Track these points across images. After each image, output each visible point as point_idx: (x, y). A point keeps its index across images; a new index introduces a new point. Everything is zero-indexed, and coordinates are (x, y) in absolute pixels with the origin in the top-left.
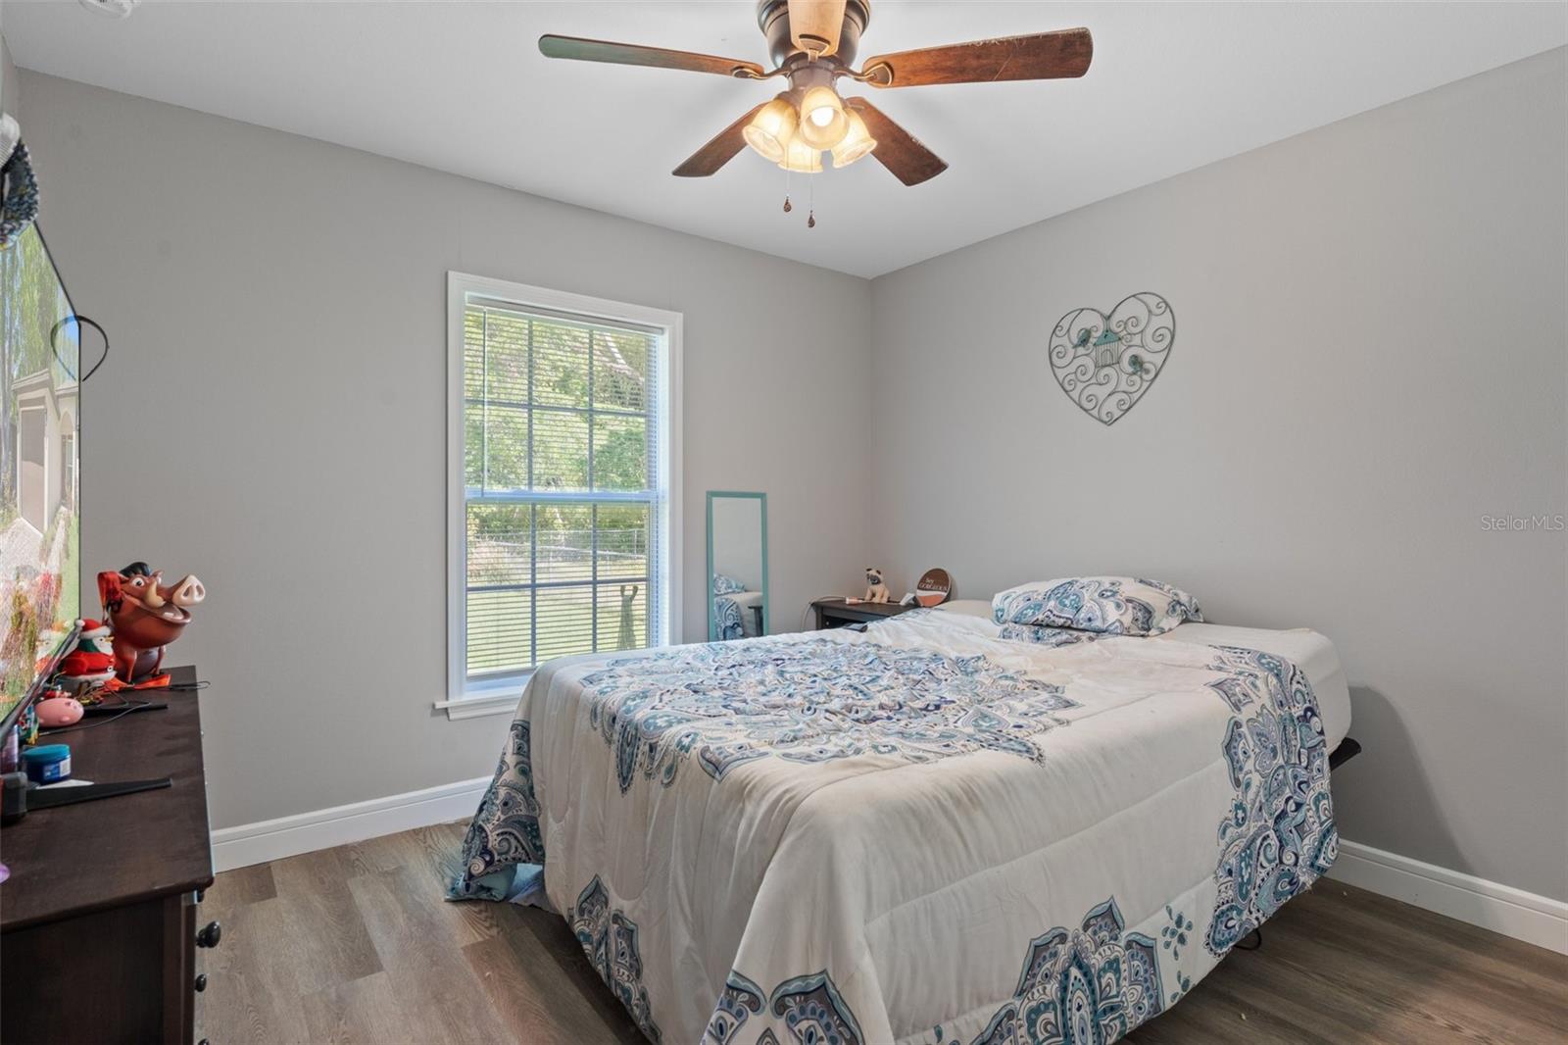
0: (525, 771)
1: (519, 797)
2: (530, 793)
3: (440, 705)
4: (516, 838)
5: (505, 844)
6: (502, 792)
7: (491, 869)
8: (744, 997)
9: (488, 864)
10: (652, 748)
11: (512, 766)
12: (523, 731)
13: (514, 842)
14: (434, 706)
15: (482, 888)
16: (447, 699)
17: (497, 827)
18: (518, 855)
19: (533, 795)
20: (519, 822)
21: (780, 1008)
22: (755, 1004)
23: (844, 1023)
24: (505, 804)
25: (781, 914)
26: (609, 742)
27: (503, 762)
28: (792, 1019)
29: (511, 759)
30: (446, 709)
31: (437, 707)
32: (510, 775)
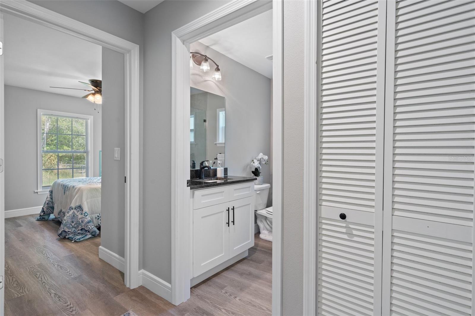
0: (52, 199)
1: (51, 203)
2: (52, 203)
3: (36, 191)
4: (50, 210)
5: (48, 211)
6: (47, 202)
7: (45, 214)
8: (71, 208)
9: (44, 214)
10: (68, 187)
11: (49, 198)
12: (51, 192)
13: (49, 210)
14: (34, 191)
15: (43, 218)
16: (37, 190)
17: (46, 208)
18: (50, 212)
19: (53, 202)
20: (51, 207)
21: (75, 209)
22: (72, 209)
23: (82, 208)
24: (48, 204)
25: (76, 200)
26: (63, 189)
27: (47, 197)
28: (76, 210)
29: (49, 196)
30: (37, 192)
31: (35, 191)
32: (49, 199)
